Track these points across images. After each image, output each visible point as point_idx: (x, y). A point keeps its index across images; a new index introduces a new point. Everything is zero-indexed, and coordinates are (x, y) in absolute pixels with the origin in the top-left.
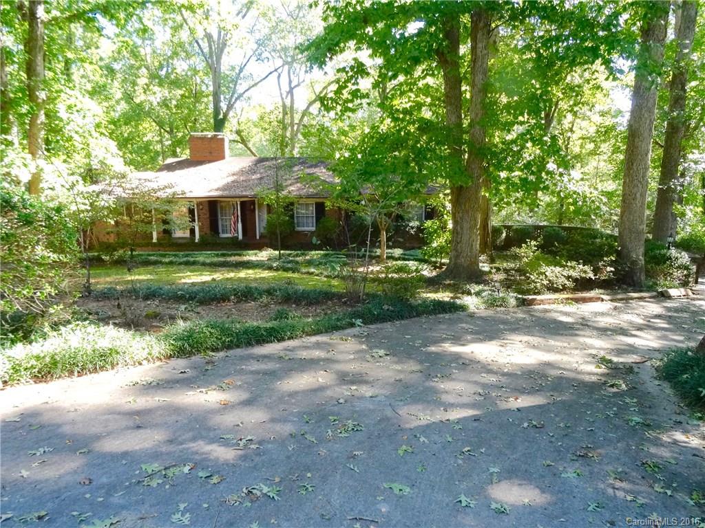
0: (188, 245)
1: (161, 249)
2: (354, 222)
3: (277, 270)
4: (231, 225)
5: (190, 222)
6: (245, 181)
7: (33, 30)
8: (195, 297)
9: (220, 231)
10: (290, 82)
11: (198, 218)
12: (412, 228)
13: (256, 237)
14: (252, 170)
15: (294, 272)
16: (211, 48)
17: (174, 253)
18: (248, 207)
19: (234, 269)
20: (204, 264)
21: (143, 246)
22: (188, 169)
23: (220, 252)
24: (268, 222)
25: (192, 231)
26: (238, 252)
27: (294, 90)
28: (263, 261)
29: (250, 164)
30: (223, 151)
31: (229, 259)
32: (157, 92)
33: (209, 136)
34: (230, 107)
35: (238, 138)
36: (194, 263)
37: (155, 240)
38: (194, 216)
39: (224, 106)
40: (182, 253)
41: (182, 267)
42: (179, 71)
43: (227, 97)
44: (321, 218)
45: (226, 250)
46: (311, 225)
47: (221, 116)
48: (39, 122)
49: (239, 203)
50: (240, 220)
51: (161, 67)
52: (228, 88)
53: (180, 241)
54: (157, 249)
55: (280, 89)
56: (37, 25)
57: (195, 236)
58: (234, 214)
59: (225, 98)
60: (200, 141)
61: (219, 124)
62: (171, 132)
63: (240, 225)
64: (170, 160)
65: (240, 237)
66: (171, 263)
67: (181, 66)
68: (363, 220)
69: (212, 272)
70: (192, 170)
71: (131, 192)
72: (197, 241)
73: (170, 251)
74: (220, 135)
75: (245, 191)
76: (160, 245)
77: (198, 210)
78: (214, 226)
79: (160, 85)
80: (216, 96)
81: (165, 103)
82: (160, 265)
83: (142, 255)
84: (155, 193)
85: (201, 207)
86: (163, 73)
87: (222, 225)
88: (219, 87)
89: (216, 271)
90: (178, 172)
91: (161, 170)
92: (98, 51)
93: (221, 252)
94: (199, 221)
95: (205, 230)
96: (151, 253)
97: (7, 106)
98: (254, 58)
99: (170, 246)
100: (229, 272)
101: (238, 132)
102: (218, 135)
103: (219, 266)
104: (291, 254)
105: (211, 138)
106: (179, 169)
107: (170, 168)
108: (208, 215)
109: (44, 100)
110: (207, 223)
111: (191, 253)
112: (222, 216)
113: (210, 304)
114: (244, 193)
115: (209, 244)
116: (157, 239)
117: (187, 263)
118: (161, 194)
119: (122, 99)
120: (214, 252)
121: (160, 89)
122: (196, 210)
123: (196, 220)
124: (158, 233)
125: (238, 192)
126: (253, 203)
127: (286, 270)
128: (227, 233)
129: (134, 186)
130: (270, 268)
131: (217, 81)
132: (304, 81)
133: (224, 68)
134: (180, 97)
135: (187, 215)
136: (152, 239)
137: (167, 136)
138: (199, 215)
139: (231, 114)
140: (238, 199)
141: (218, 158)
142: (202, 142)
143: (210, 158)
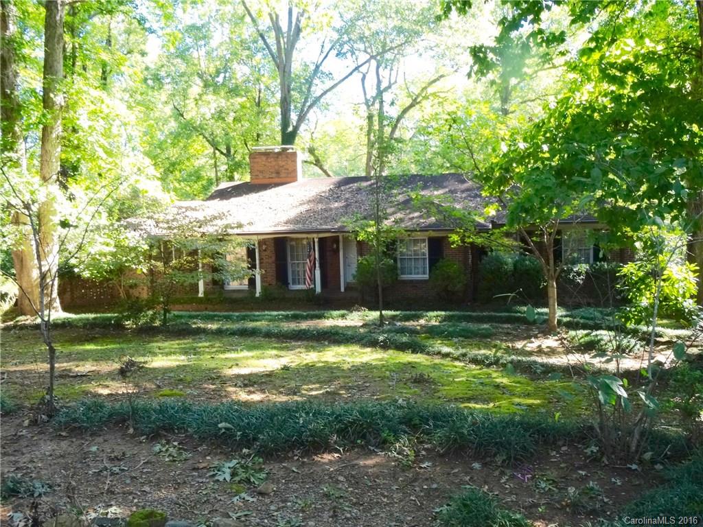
0: (245, 302)
1: (210, 307)
2: (488, 266)
3: (385, 346)
4: (305, 271)
5: (249, 268)
6: (326, 210)
7: (51, 14)
8: (255, 439)
9: (290, 280)
10: (379, 82)
11: (260, 263)
12: (579, 274)
13: (340, 288)
14: (334, 194)
15: (414, 352)
16: (278, 43)
17: (226, 313)
18: (330, 246)
19: (315, 344)
20: (268, 335)
21: (185, 303)
22: (247, 196)
23: (290, 313)
24: (358, 267)
25: (252, 282)
26: (317, 312)
27: (384, 94)
28: (355, 327)
29: (331, 187)
30: (295, 171)
31: (304, 325)
32: (212, 102)
33: (276, 151)
34: (301, 118)
35: (312, 158)
36: (253, 333)
37: (201, 295)
38: (254, 259)
39: (294, 117)
40: (237, 314)
41: (235, 339)
42: (239, 75)
43: (299, 105)
44: (437, 261)
45: (299, 310)
46: (421, 270)
47: (290, 129)
48: (54, 136)
49: (316, 240)
50: (317, 265)
51: (218, 72)
52: (301, 92)
53: (235, 296)
54: (203, 306)
55: (365, 94)
56: (57, 8)
57: (255, 288)
58: (309, 256)
59: (295, 106)
60: (264, 158)
61: (289, 138)
62: (228, 154)
63: (318, 273)
64: (224, 185)
65: (318, 289)
66: (219, 333)
67: (241, 71)
68: (502, 264)
69: (282, 349)
70: (253, 197)
71: (166, 226)
72: (257, 295)
73: (220, 311)
74: (291, 148)
75: (326, 223)
76: (207, 300)
77: (260, 251)
78: (280, 273)
79: (215, 92)
80: (285, 103)
81: (220, 115)
82: (203, 336)
83: (181, 317)
84: (200, 227)
85: (264, 247)
86: (220, 79)
87: (293, 272)
88: (289, 92)
89: (287, 349)
90: (234, 200)
91: (212, 197)
92: (145, 59)
93: (292, 313)
94: (260, 268)
95: (269, 279)
96: (194, 313)
97: (14, 115)
98: (334, 52)
99: (221, 302)
100: (308, 349)
101: (311, 151)
102: (288, 149)
103: (291, 339)
104: (396, 316)
105: (279, 154)
106: (235, 196)
107: (223, 195)
108: (274, 258)
109: (61, 107)
110: (272, 270)
111: (249, 313)
112: (291, 260)
113: (286, 459)
114: (324, 227)
115: (275, 299)
116: (205, 293)
117: (244, 333)
118: (210, 229)
119: (171, 117)
120: (283, 313)
121: (215, 98)
122: (257, 251)
123: (258, 266)
124: (206, 284)
125: (315, 225)
126: (335, 240)
127: (402, 347)
128: (299, 284)
129: (170, 217)
130: (373, 344)
131: (286, 83)
132: (396, 82)
133: (296, 67)
134: (239, 107)
135: (245, 258)
136: (198, 292)
137: (224, 159)
138: (261, 259)
139: (303, 127)
140: (315, 236)
141: (289, 180)
142: (267, 158)
143: (277, 180)
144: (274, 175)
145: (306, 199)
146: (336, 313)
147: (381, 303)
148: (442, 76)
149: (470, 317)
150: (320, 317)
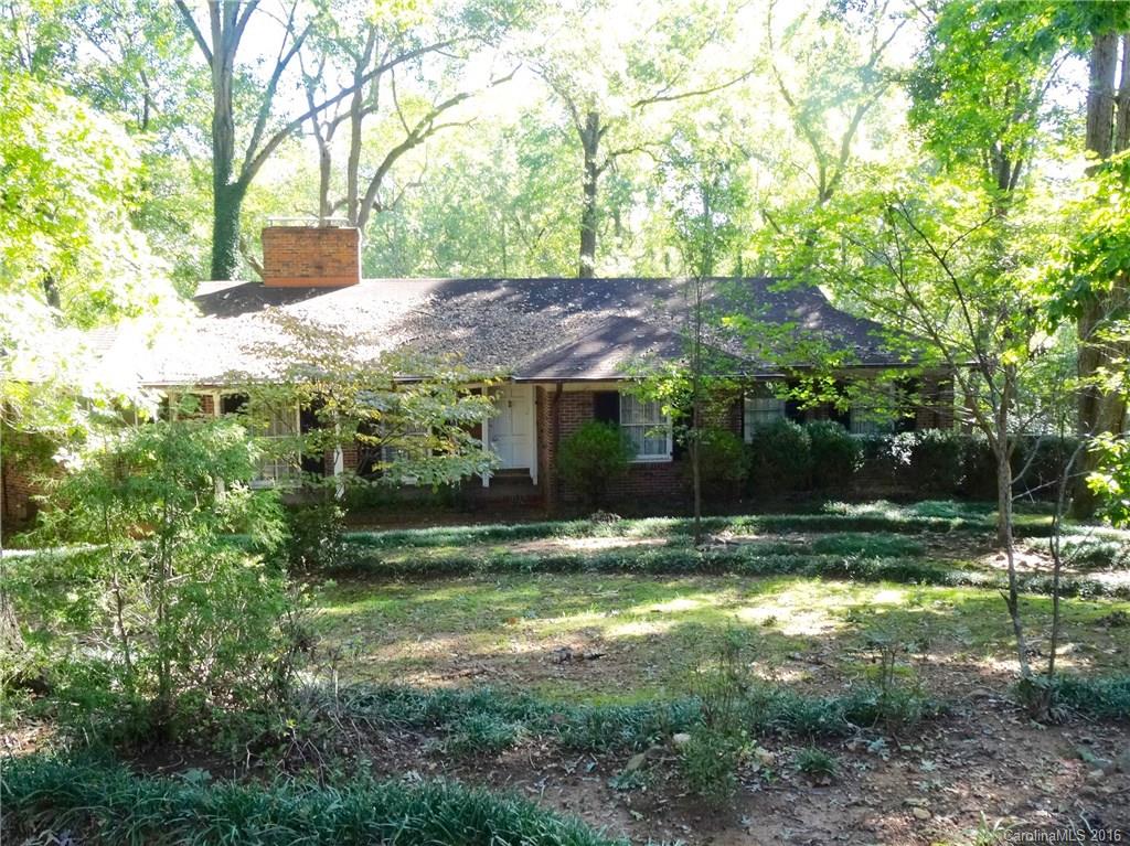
29: (433, 295)
30: (353, 265)
60: (293, 239)
80: (224, 129)
105: (323, 231)
107: (219, 306)
141: (340, 280)
142: (299, 239)
143: (315, 281)
144: (311, 271)
145: (398, 318)
146: (569, 526)
147: (697, 503)
148: (463, 96)
149: (799, 522)
150: (544, 534)
